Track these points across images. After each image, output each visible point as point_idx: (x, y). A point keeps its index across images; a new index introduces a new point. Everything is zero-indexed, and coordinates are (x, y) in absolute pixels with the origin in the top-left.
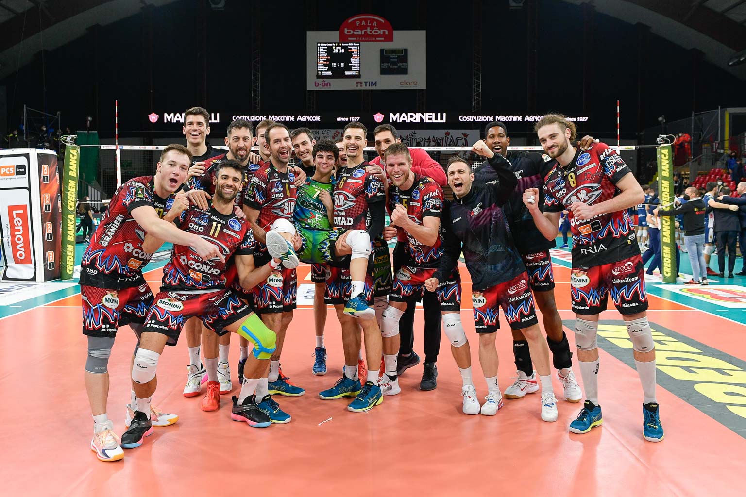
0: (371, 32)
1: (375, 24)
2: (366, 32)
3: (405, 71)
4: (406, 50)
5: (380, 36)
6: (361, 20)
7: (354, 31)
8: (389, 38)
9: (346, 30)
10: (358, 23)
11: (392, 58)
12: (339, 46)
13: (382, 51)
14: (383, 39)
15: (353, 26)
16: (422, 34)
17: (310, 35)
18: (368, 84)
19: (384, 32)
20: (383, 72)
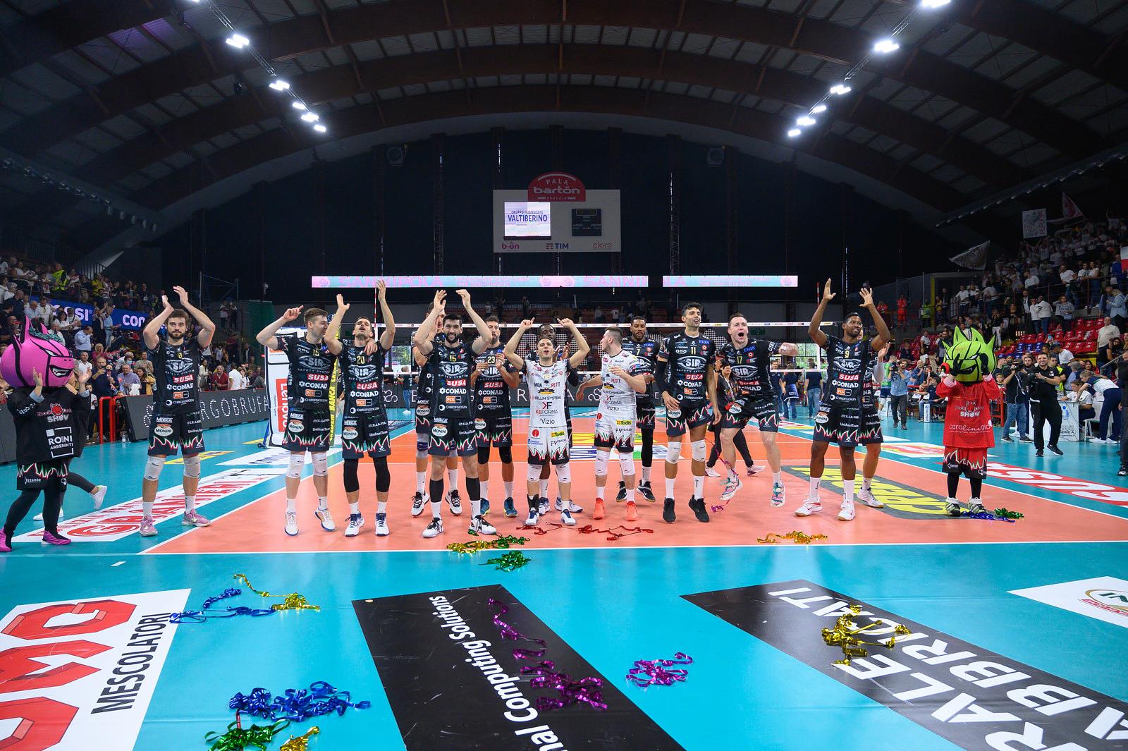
0: (561, 191)
1: (566, 182)
2: (556, 191)
3: (598, 233)
4: (599, 211)
5: (571, 195)
6: (551, 178)
7: (543, 189)
8: (581, 198)
9: (535, 189)
10: (548, 181)
11: (585, 219)
13: (574, 211)
14: (575, 198)
15: (543, 185)
16: (616, 194)
17: (497, 194)
18: (559, 246)
19: (576, 191)
20: (576, 233)
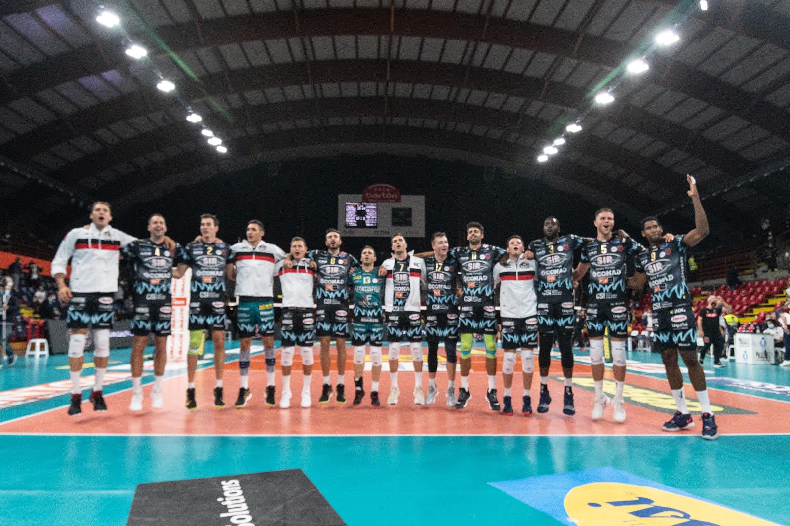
0: (385, 196)
1: (388, 190)
2: (381, 196)
3: (409, 224)
4: (410, 210)
5: (391, 199)
6: (378, 187)
7: (373, 194)
8: (398, 200)
9: (367, 194)
10: (375, 189)
11: (401, 215)
12: (362, 205)
13: (393, 209)
14: (393, 201)
15: (372, 191)
16: (422, 198)
17: (341, 197)
18: (382, 233)
19: (395, 196)
20: (394, 224)
